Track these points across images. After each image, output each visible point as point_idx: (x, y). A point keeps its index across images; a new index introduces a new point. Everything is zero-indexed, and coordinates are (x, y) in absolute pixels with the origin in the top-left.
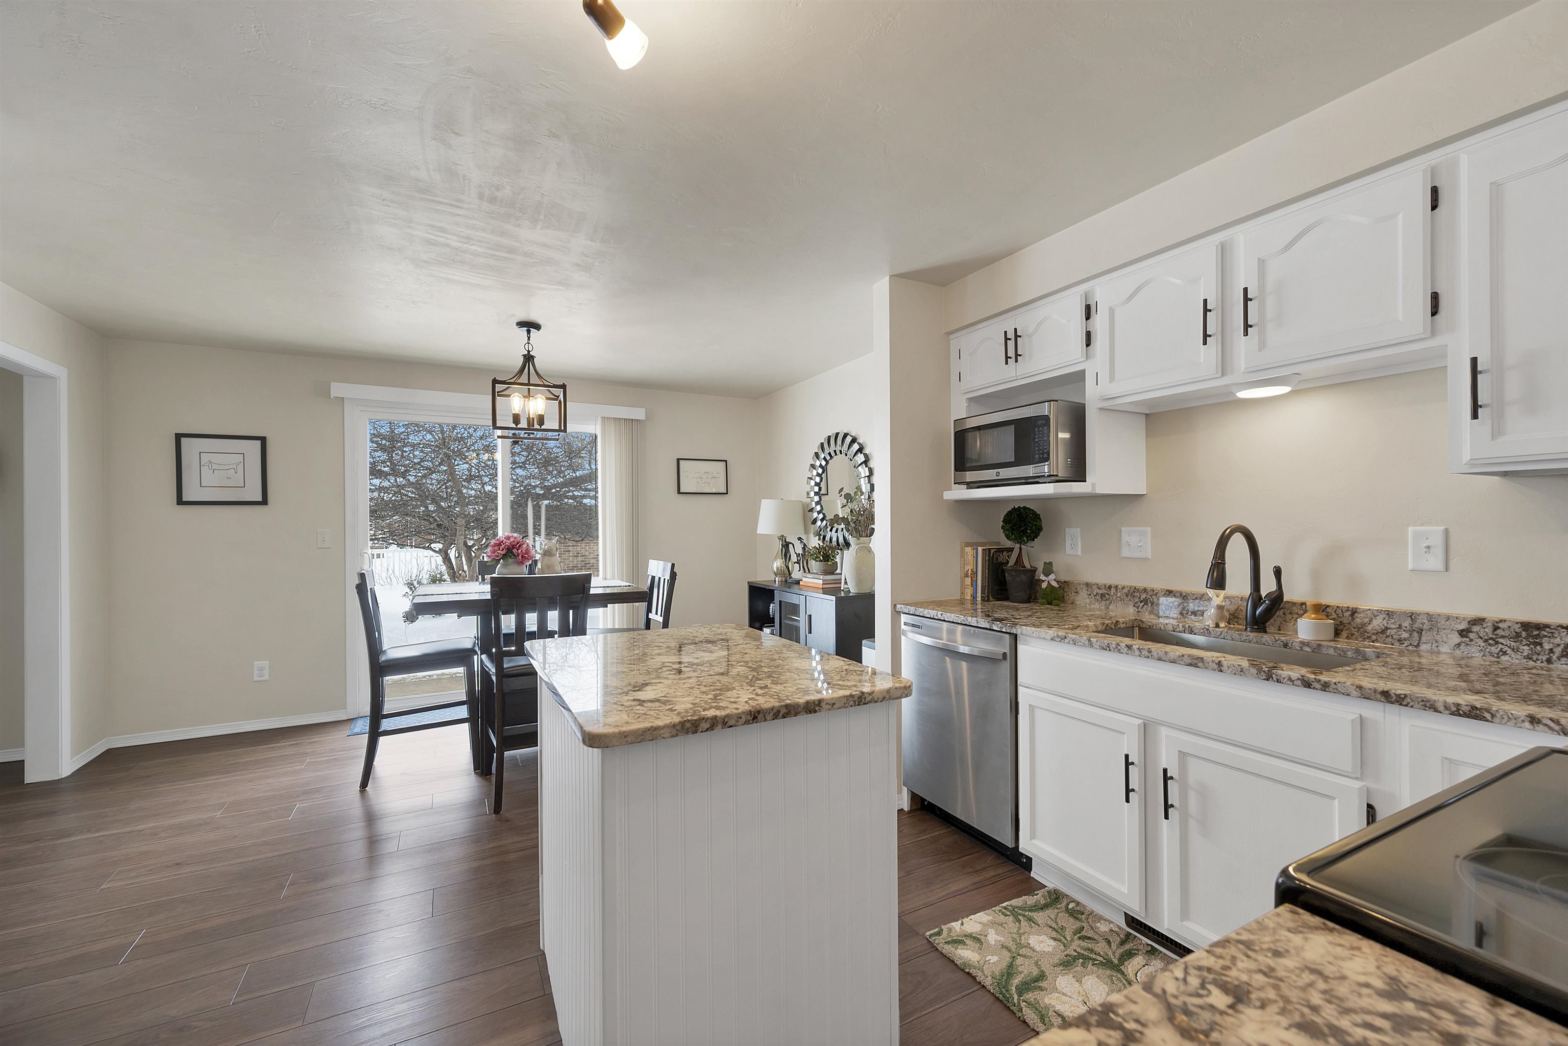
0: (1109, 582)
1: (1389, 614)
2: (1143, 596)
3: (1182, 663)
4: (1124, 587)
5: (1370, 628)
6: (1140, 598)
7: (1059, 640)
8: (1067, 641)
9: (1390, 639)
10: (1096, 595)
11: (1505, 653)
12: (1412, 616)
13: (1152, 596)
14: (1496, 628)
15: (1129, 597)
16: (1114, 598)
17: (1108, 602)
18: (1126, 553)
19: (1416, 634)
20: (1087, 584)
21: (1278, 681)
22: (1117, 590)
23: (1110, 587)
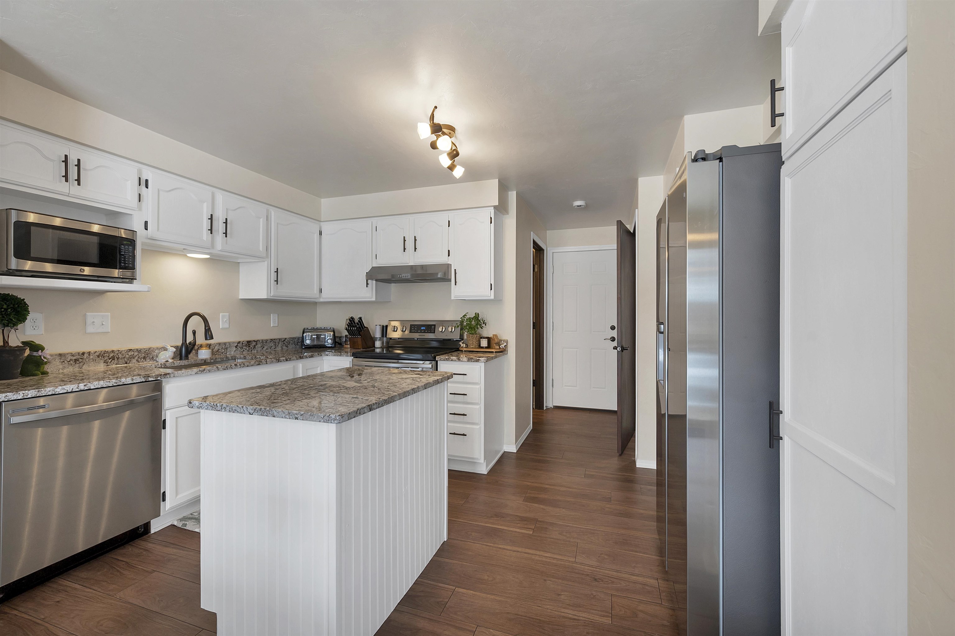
0: (81, 350)
1: (220, 344)
2: (112, 355)
3: (255, 365)
4: (96, 352)
5: (214, 350)
6: (109, 357)
7: (201, 372)
8: (205, 371)
9: (220, 353)
10: (69, 361)
11: (244, 351)
12: (225, 344)
13: (118, 354)
14: (242, 344)
15: (100, 357)
16: (87, 360)
17: (82, 364)
18: (90, 329)
19: (226, 350)
20: (60, 355)
21: (281, 362)
22: (89, 355)
23: (83, 354)
